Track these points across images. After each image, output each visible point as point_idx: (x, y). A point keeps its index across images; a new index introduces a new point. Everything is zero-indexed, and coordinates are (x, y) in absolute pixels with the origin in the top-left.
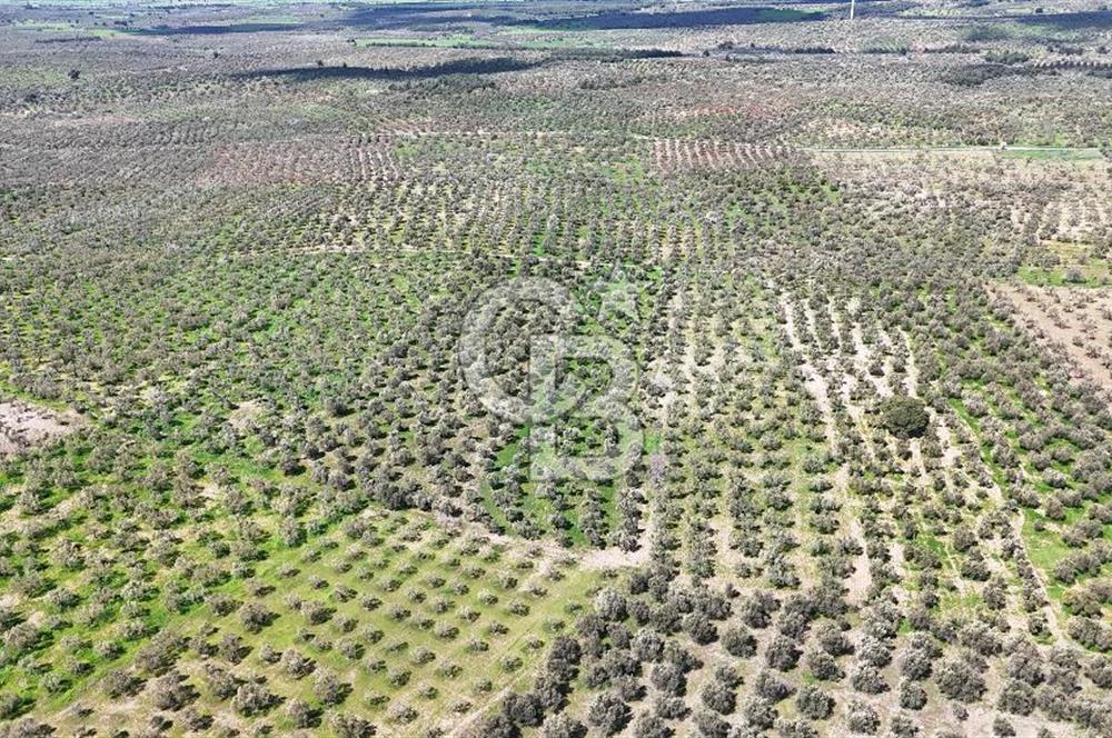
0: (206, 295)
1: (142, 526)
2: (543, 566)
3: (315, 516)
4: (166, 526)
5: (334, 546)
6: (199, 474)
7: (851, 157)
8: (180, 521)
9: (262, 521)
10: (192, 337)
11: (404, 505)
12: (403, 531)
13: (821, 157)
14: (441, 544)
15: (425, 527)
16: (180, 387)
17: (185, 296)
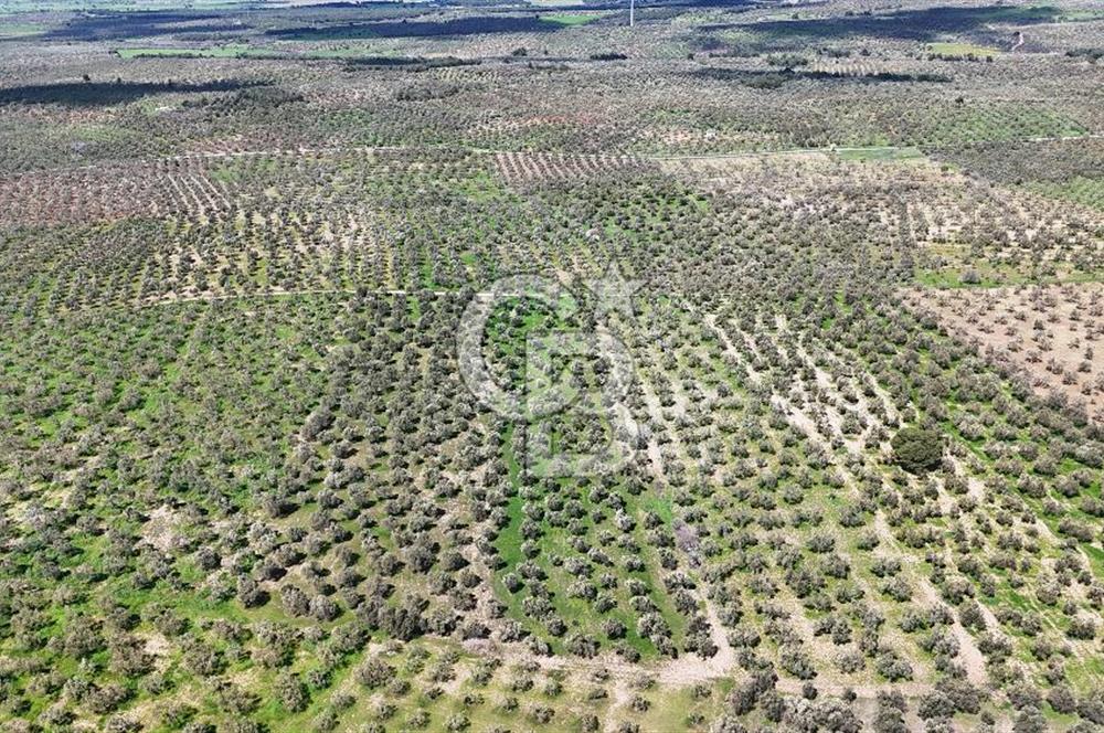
0: (45, 368)
1: (77, 711)
2: (621, 694)
3: (308, 662)
4: (112, 708)
5: (350, 703)
6: (133, 622)
7: (698, 164)
8: (130, 696)
9: (245, 680)
10: (46, 426)
11: (417, 632)
12: (430, 668)
13: (671, 166)
14: (484, 680)
15: (455, 659)
16: (62, 498)
17: (18, 371)
